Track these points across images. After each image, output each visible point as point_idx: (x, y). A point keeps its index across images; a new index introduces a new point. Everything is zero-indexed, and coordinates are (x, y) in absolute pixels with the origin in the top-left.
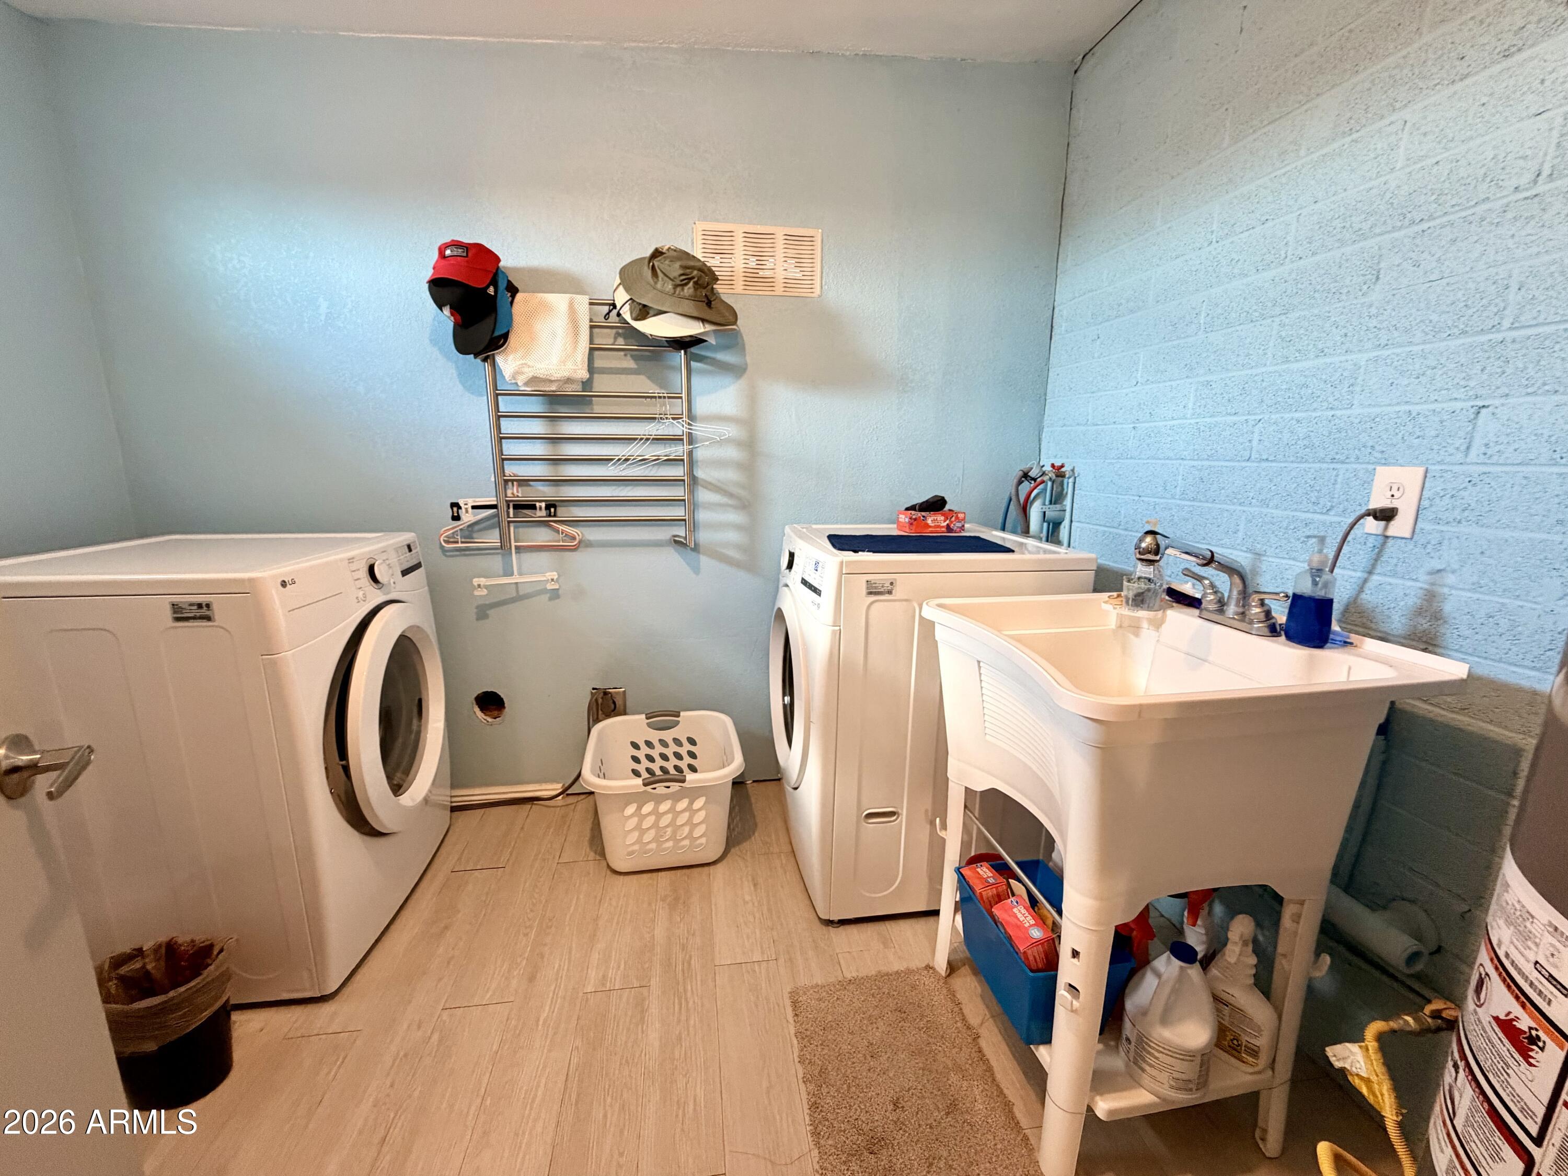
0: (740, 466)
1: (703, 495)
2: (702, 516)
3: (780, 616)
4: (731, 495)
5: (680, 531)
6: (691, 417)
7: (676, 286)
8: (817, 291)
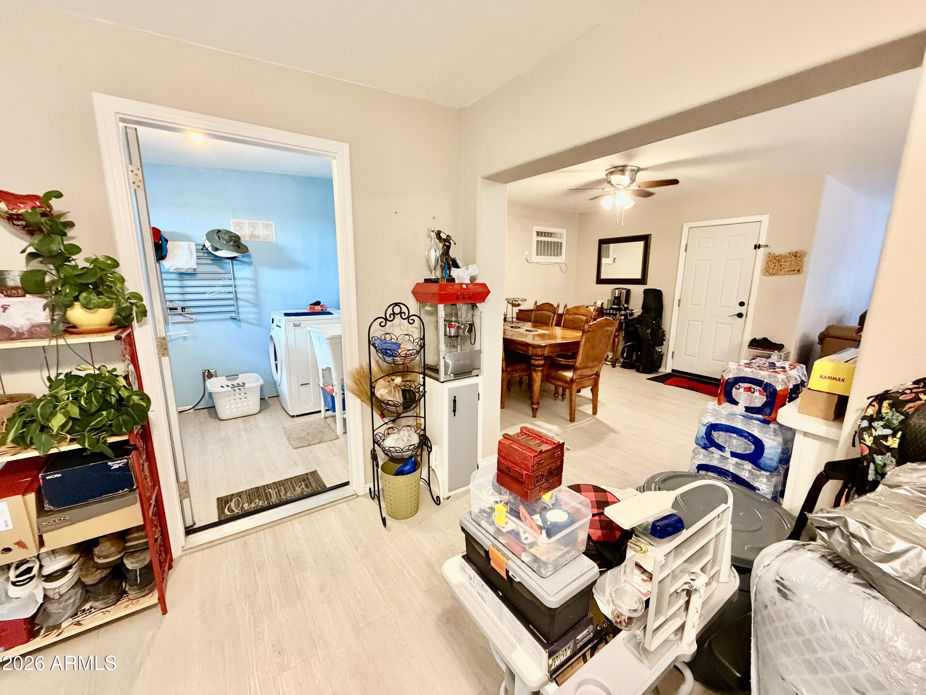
0: (253, 293)
1: (240, 303)
2: (240, 310)
3: (271, 338)
4: (251, 303)
5: (233, 315)
6: (234, 279)
7: (227, 242)
8: (275, 240)
